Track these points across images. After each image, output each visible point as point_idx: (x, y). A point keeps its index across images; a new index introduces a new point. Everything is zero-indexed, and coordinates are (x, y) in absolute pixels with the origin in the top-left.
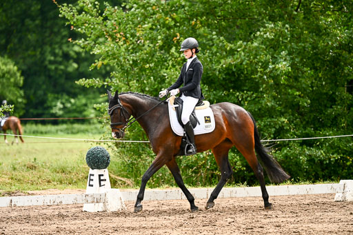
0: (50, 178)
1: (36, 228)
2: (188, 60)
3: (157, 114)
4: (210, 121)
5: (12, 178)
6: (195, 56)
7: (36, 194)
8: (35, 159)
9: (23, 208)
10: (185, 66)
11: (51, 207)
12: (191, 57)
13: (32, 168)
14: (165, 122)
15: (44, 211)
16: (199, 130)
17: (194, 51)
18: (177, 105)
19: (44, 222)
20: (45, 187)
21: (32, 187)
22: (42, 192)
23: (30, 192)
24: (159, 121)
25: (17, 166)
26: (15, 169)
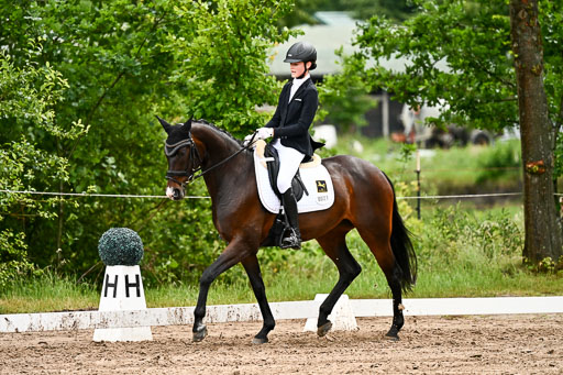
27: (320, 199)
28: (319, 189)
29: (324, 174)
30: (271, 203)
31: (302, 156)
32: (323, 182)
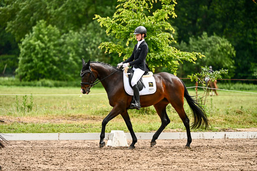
0: (252, 120)
1: (242, 154)
2: (139, 42)
3: (115, 79)
4: (153, 86)
5: (226, 120)
6: (143, 40)
7: (242, 131)
8: (242, 107)
9: (233, 140)
10: (136, 46)
11: (252, 140)
12: (141, 40)
13: (240, 113)
14: (120, 84)
15: (248, 143)
16: (143, 92)
17: (143, 35)
18: (130, 74)
19: (247, 150)
20: (248, 126)
21: (239, 126)
22: (247, 129)
23: (238, 129)
24: (116, 83)
25: (229, 112)
26: (228, 113)
27: (150, 90)
28: (150, 85)
32: (152, 83)
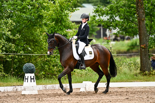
4: (92, 54)
16: (86, 58)
18: (77, 45)
27: (90, 56)
28: (90, 54)
29: (91, 50)
30: (77, 57)
31: (86, 45)
32: (91, 52)
